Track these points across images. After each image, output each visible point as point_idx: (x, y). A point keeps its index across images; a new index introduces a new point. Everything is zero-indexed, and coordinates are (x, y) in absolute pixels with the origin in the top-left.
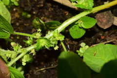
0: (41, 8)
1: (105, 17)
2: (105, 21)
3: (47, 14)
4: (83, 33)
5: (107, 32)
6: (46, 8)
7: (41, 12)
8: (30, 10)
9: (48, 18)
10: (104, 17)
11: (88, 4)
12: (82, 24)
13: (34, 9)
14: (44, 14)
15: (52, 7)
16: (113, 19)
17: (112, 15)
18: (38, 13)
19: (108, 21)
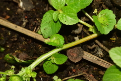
0: (14, 42)
1: (76, 51)
2: (75, 55)
3: (20, 47)
4: (56, 68)
5: (77, 65)
6: (20, 41)
7: (15, 46)
8: (3, 43)
9: (22, 51)
10: (74, 52)
11: (60, 42)
12: (54, 60)
13: (7, 42)
14: (18, 47)
15: (26, 41)
16: (83, 53)
17: (81, 49)
18: (12, 47)
19: (79, 55)
